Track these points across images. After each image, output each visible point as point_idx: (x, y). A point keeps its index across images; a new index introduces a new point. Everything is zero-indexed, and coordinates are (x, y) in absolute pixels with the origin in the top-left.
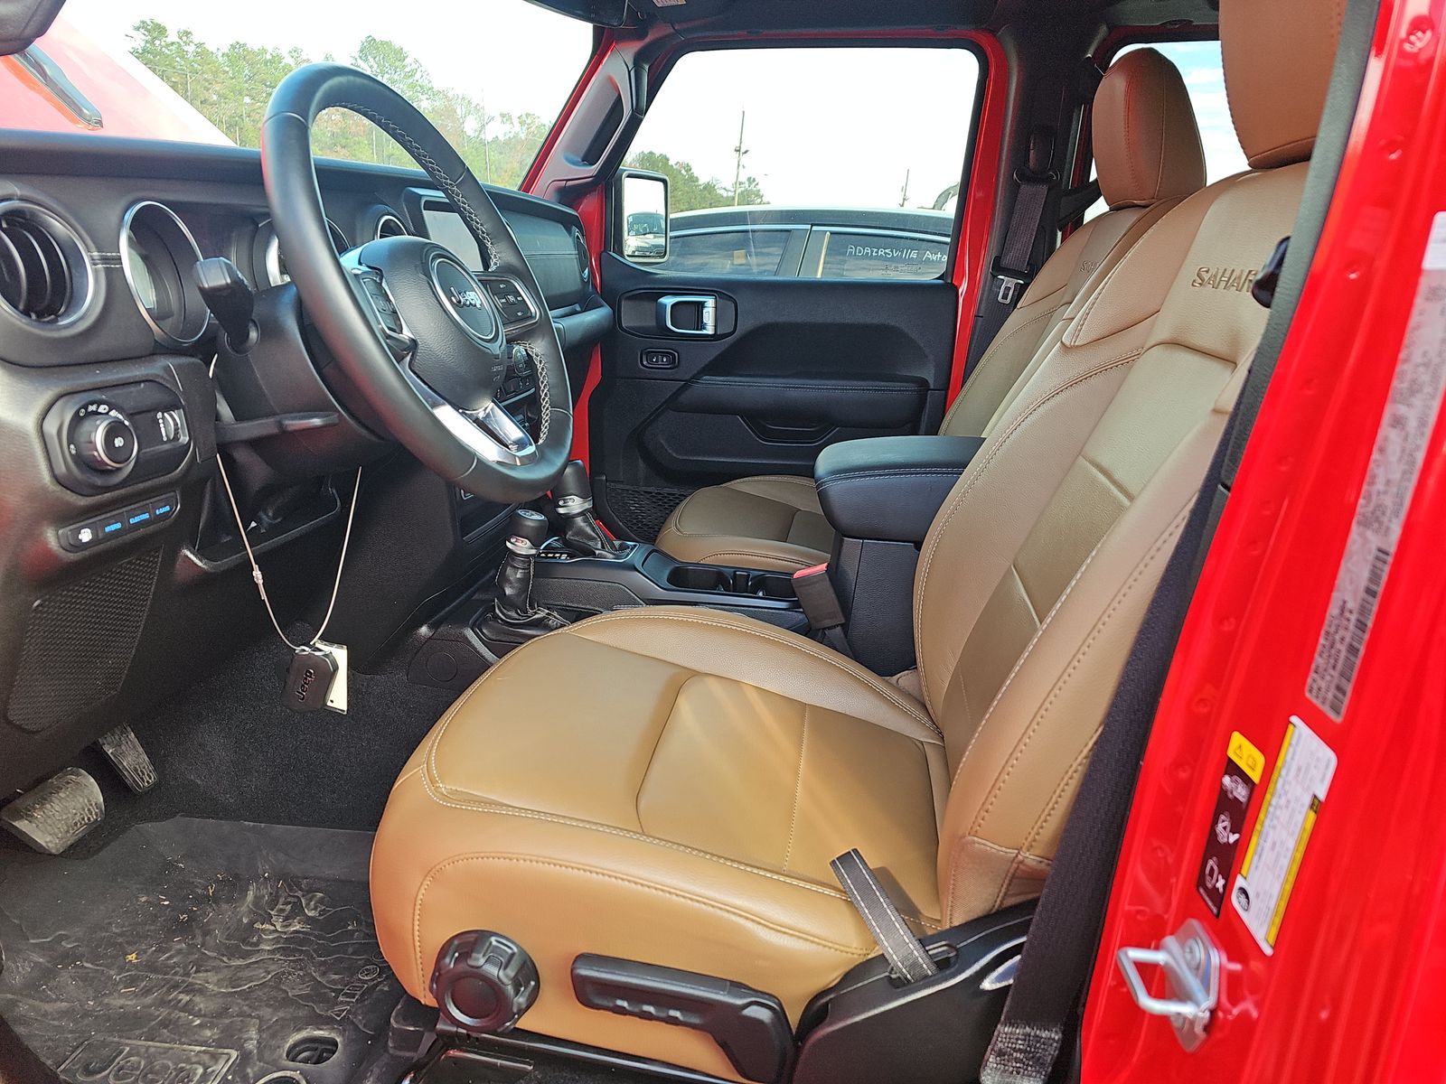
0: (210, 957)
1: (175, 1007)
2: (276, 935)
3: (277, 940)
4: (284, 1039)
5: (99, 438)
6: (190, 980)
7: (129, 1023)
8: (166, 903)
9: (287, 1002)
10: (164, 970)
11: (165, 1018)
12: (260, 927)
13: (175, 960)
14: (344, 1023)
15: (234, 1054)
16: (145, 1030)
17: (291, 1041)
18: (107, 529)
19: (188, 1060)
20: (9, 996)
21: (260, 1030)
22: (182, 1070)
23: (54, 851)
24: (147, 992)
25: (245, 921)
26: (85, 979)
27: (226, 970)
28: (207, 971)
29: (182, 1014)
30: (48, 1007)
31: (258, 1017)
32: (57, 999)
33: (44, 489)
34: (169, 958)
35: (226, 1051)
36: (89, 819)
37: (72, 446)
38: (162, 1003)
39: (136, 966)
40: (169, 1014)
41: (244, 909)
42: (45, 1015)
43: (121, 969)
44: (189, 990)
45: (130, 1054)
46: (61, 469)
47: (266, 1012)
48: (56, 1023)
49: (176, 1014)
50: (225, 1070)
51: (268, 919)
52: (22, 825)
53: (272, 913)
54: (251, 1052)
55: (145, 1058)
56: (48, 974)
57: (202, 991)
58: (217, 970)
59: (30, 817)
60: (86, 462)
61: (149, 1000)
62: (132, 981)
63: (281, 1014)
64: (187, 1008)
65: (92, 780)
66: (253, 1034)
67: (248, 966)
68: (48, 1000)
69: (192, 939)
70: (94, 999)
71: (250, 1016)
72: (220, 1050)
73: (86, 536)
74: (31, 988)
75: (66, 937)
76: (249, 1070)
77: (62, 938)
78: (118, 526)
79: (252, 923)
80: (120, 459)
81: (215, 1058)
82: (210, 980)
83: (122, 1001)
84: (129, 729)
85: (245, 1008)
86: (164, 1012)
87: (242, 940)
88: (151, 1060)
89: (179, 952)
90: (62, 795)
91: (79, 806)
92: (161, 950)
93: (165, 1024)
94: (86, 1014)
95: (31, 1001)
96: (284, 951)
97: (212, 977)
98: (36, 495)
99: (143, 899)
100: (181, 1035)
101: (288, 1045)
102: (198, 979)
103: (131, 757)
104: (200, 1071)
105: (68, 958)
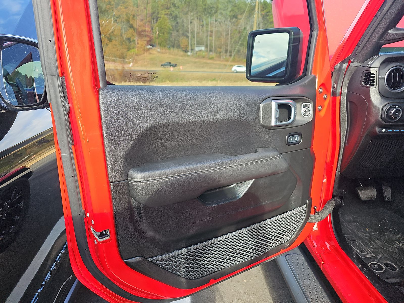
0: (382, 240)
1: (369, 242)
2: (399, 245)
3: (399, 247)
4: (386, 261)
5: (393, 112)
6: (375, 240)
7: (360, 238)
8: (380, 226)
9: (392, 256)
10: (372, 235)
11: (366, 242)
12: (397, 242)
13: (375, 235)
14: (401, 268)
15: (374, 255)
16: (362, 241)
17: (387, 262)
18: (389, 131)
19: (365, 250)
20: (344, 221)
21: (382, 256)
22: (363, 250)
23: (362, 199)
24: (366, 236)
25: (394, 239)
26: (357, 227)
27: (383, 244)
28: (379, 241)
29: (370, 244)
30: (348, 226)
31: (384, 254)
32: (351, 226)
33: (379, 119)
34: (374, 234)
35: (373, 254)
36: (372, 198)
37: (387, 113)
38: (368, 240)
39: (367, 231)
40: (367, 242)
41: (396, 237)
42: (348, 227)
43: (364, 230)
44: (374, 241)
45: (356, 242)
46: (383, 116)
47: (386, 255)
48: (348, 229)
49: (368, 243)
50: (371, 256)
51: (400, 242)
52: (359, 191)
53: (401, 241)
54: (378, 258)
55: (358, 244)
56: (352, 222)
57: (376, 243)
58: (381, 242)
59: (361, 191)
60: (388, 116)
61: (365, 237)
62: (365, 233)
63: (389, 257)
64: (371, 243)
65: (376, 191)
66: (381, 256)
67: (388, 246)
68: (349, 225)
69: (381, 234)
70: (357, 231)
71: (382, 253)
72: (372, 253)
73: (384, 131)
74: (348, 222)
75: (358, 219)
76: (375, 260)
77: (357, 218)
78: (391, 131)
79: (395, 240)
80: (396, 117)
81: (370, 253)
82: (379, 243)
83: (361, 234)
84: (390, 187)
85: (382, 251)
86: (367, 241)
87: (391, 242)
88: (359, 245)
89: (377, 235)
90: (369, 190)
91: (371, 194)
92: (373, 232)
93: (366, 243)
94: (354, 232)
95: (346, 224)
96: (399, 249)
97: (380, 242)
98: (377, 121)
99: (376, 222)
100: (367, 246)
101: (386, 262)
102: (377, 241)
103: (388, 193)
104: (366, 253)
105: (356, 222)
